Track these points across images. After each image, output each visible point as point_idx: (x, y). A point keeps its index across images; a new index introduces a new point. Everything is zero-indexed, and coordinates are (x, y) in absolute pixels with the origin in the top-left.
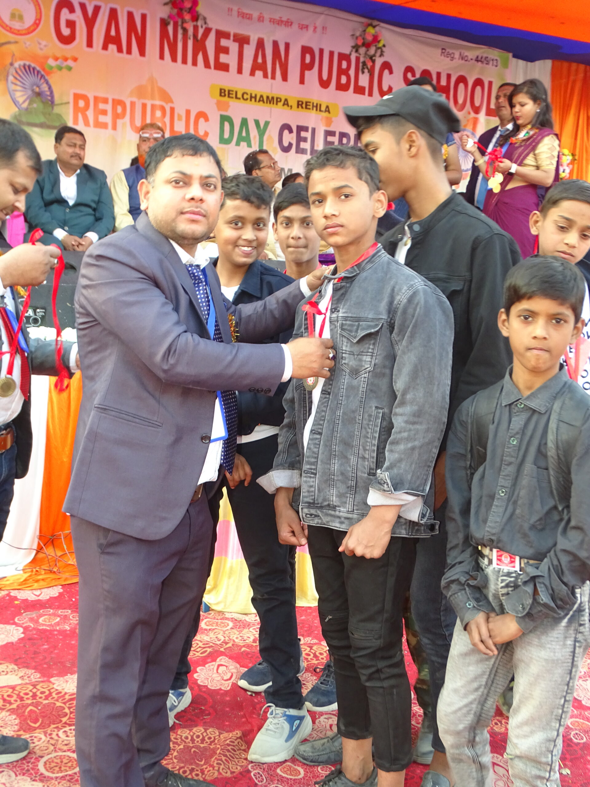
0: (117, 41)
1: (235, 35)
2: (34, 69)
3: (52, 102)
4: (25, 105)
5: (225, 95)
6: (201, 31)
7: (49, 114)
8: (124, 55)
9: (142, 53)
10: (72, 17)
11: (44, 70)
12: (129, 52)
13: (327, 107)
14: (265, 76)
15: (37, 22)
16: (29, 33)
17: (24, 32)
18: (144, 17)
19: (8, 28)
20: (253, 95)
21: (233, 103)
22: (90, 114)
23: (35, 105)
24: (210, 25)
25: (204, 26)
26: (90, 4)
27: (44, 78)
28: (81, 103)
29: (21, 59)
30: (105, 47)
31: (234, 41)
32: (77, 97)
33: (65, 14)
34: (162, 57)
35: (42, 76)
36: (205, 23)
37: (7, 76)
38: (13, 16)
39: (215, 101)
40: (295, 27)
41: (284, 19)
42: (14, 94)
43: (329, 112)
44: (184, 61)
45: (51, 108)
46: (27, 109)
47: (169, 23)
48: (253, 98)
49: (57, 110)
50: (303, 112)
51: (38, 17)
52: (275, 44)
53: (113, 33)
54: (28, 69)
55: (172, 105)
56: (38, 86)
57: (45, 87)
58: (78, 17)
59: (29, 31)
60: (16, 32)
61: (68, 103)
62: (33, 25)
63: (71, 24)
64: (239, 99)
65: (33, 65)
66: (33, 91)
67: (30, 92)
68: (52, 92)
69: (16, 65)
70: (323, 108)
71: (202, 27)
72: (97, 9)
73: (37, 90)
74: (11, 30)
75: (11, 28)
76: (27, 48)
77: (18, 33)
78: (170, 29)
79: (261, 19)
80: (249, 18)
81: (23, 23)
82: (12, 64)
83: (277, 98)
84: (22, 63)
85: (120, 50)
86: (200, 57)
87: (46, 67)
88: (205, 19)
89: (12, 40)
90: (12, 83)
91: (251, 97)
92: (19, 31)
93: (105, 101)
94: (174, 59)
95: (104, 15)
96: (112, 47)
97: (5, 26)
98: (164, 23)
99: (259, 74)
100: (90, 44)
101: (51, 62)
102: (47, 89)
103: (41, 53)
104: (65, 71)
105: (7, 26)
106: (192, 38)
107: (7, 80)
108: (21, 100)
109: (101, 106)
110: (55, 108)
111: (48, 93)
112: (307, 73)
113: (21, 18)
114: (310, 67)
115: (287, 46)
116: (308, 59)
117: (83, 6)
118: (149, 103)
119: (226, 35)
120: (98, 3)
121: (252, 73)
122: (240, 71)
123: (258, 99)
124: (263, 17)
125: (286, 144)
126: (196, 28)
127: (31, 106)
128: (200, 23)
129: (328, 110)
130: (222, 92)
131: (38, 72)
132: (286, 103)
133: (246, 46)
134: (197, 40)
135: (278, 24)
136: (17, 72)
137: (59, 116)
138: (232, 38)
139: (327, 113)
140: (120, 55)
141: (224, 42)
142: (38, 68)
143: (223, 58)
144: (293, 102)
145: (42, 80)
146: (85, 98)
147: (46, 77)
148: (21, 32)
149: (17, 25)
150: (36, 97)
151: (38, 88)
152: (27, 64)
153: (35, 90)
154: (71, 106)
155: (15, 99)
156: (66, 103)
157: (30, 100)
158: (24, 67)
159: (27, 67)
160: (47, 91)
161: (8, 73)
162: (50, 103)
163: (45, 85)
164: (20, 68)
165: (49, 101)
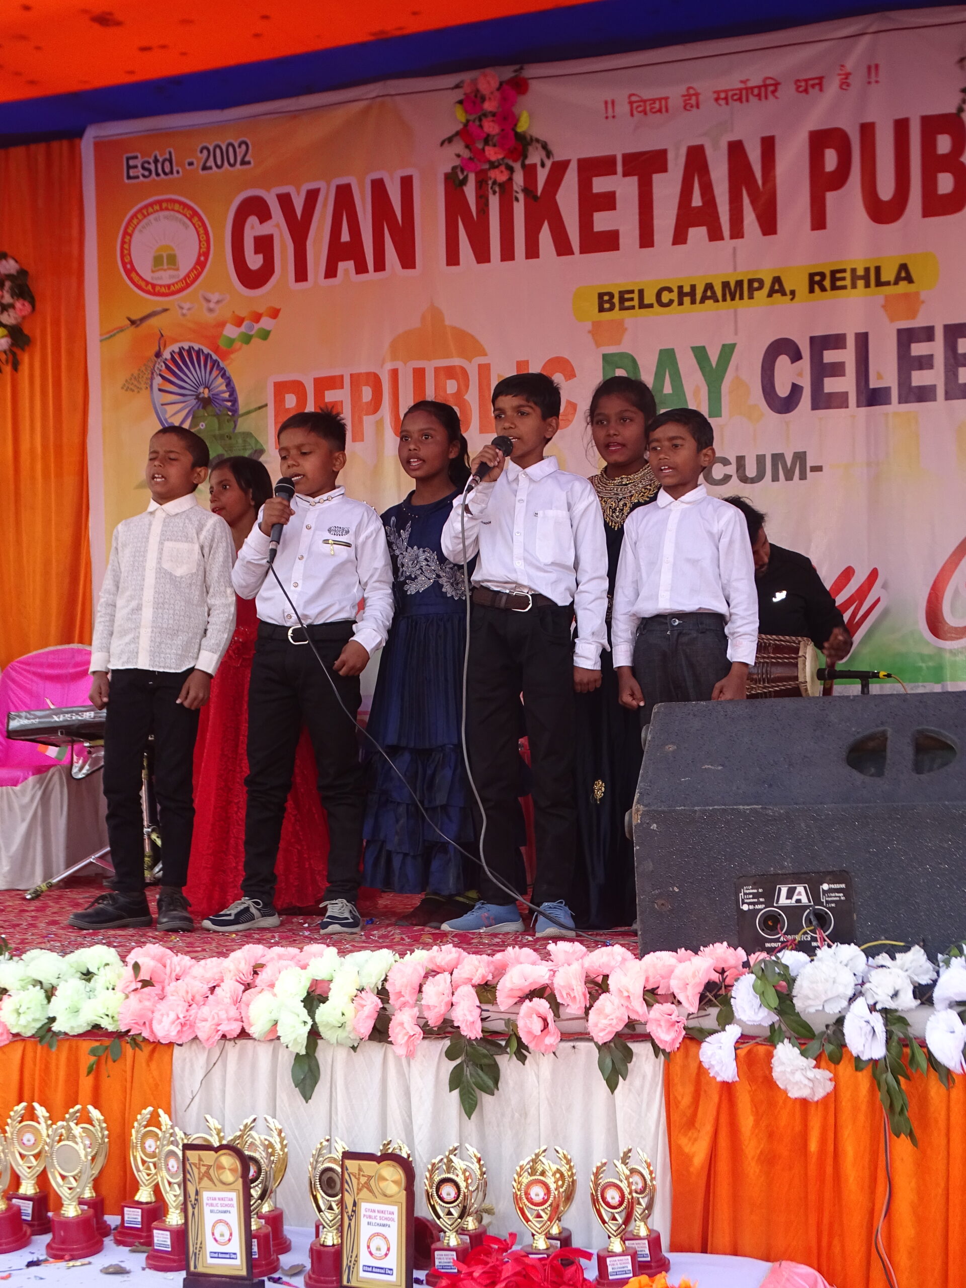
0: (354, 251)
1: (627, 158)
2: (198, 353)
3: (234, 410)
5: (612, 309)
6: (542, 176)
7: (230, 438)
8: (371, 275)
9: (408, 261)
10: (264, 229)
11: (216, 349)
12: (380, 265)
13: (904, 267)
14: (715, 235)
15: (202, 258)
16: (188, 286)
17: (180, 285)
18: (407, 183)
19: (150, 287)
20: (687, 289)
21: (632, 319)
23: (203, 424)
24: (560, 155)
25: (548, 164)
26: (298, 193)
27: (218, 365)
28: (289, 401)
29: (175, 341)
30: (331, 272)
31: (625, 174)
32: (281, 390)
33: (253, 228)
34: (453, 258)
35: (214, 363)
36: (549, 154)
37: (152, 379)
38: (158, 261)
39: (589, 326)
40: (787, 91)
41: (756, 81)
42: (166, 412)
43: (909, 279)
44: (508, 254)
45: (232, 424)
47: (464, 182)
48: (686, 295)
49: (243, 425)
50: (826, 299)
51: (204, 250)
52: (736, 150)
53: (345, 237)
54: (186, 357)
55: (482, 360)
56: (207, 387)
57: (219, 385)
58: (278, 226)
59: (188, 282)
60: (163, 290)
61: (265, 406)
62: (195, 268)
63: (264, 245)
64: (651, 306)
65: (196, 346)
66: (197, 397)
67: (193, 401)
68: (232, 392)
69: (167, 355)
70: (888, 274)
71: (543, 165)
72: (312, 197)
73: (206, 393)
74: (153, 290)
75: (154, 286)
76: (184, 315)
77: (168, 290)
78: (470, 190)
79: (691, 101)
80: (660, 111)
81: (177, 269)
82: (158, 355)
83: (751, 282)
84: (175, 348)
85: (361, 268)
86: (545, 236)
87: (222, 343)
88: (545, 146)
89: (159, 309)
90: (160, 390)
91: (681, 294)
92: (169, 286)
93: (335, 383)
94: (482, 256)
95: (325, 205)
96: (346, 267)
97: (143, 284)
98: (454, 184)
99: (698, 234)
100: (301, 275)
101: (231, 331)
102: (223, 388)
103: (209, 318)
104: (256, 342)
105: (147, 283)
106: (521, 197)
107: (151, 386)
109: (330, 396)
110: (240, 420)
111: (226, 395)
112: (830, 196)
113: (172, 260)
114: (839, 179)
115: (768, 146)
116: (831, 160)
117: (285, 201)
118: (430, 367)
119: (605, 166)
120: (313, 185)
121: (680, 238)
122: (646, 239)
123: (699, 297)
124: (697, 95)
125: (783, 390)
126: (530, 172)
128: (535, 157)
129: (904, 274)
130: (605, 301)
131: (206, 357)
132: (777, 287)
133: (657, 178)
134: (535, 198)
135: (740, 100)
136: (167, 367)
137: (247, 436)
138: (620, 168)
139: (903, 284)
140: (363, 277)
141: (600, 185)
142: (206, 351)
143: (602, 221)
144: (796, 281)
145: (215, 373)
146: (297, 387)
147: (222, 365)
148: (172, 288)
149: (165, 278)
150: (204, 408)
151: (206, 391)
152: (186, 348)
153: (201, 396)
154: (271, 410)
155: (166, 420)
156: (260, 408)
157: (193, 418)
158: (180, 354)
159: (185, 354)
160: (224, 392)
161: (152, 374)
162: (230, 413)
163: (220, 380)
164: (173, 358)
165: (229, 410)
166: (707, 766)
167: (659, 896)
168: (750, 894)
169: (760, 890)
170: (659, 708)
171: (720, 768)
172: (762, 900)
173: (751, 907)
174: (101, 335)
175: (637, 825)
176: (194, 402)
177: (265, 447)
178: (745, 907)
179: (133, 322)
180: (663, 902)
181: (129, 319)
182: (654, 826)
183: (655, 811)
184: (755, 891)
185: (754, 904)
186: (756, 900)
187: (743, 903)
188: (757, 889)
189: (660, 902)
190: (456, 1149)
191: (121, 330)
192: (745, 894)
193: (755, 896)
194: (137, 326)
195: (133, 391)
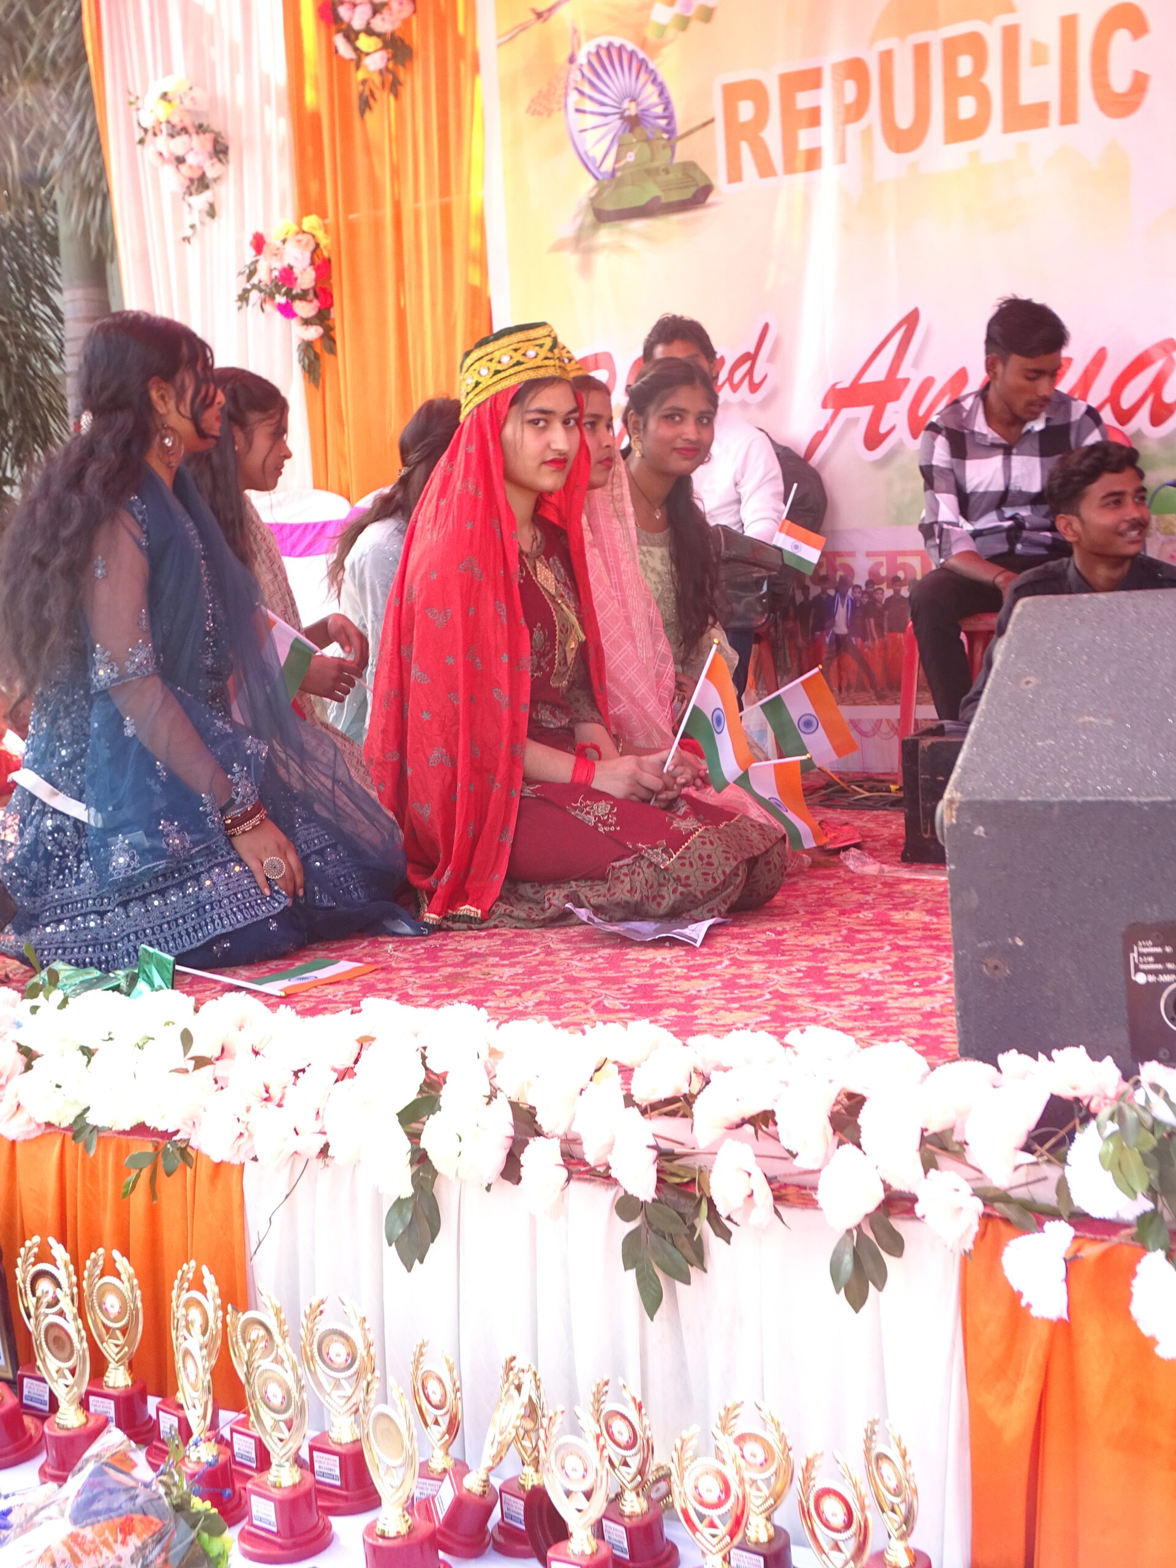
2: (621, 49)
3: (670, 130)
4: (608, 166)
7: (667, 171)
11: (643, 44)
22: (772, 135)
23: (630, 157)
27: (647, 67)
28: (746, 110)
29: (591, 36)
32: (733, 93)
35: (642, 63)
37: (566, 95)
42: (583, 141)
45: (668, 151)
46: (614, 171)
49: (683, 152)
54: (607, 59)
55: (1009, 19)
56: (633, 100)
57: (650, 95)
61: (712, 121)
65: (617, 41)
66: (622, 117)
67: (616, 123)
68: (667, 105)
69: (582, 59)
73: (632, 110)
82: (572, 60)
84: (592, 46)
87: (650, 34)
90: (578, 111)
93: (811, 79)
101: (660, 14)
102: (655, 99)
104: (695, 26)
107: (566, 105)
108: (597, 152)
109: (804, 100)
110: (680, 146)
111: (659, 110)
118: (936, 40)
127: (622, 163)
131: (632, 54)
136: (583, 76)
137: (689, 167)
142: (630, 46)
145: (643, 77)
146: (754, 90)
147: (651, 66)
150: (631, 130)
151: (633, 105)
152: (605, 45)
153: (627, 114)
154: (719, 127)
155: (586, 153)
156: (705, 124)
157: (619, 146)
158: (598, 54)
159: (603, 54)
160: (656, 105)
161: (566, 87)
162: (665, 136)
163: (651, 89)
164: (590, 63)
165: (666, 132)
166: (1087, 719)
167: (991, 951)
168: (1149, 955)
169: (1168, 949)
170: (1024, 606)
171: (1110, 722)
172: (1170, 966)
173: (1152, 978)
174: (499, 37)
175: (952, 826)
176: (618, 123)
177: (714, 182)
178: (1141, 978)
179: (539, 15)
180: (997, 962)
181: (533, 11)
182: (980, 830)
183: (981, 802)
184: (1158, 950)
185: (1156, 973)
186: (1159, 966)
187: (1137, 970)
188: (1162, 946)
189: (991, 962)
190: (606, 1383)
191: (524, 27)
192: (1140, 955)
193: (1159, 958)
194: (545, 20)
195: (540, 114)
